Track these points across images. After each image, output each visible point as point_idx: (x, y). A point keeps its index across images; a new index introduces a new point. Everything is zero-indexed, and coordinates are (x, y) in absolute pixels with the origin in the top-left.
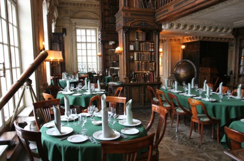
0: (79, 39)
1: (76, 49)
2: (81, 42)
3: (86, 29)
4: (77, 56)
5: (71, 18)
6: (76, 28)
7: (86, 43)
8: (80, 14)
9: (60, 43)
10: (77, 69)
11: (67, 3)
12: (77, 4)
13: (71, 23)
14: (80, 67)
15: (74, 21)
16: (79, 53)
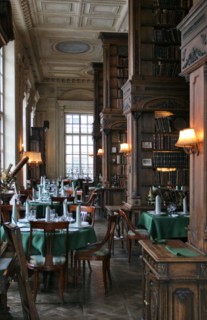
0: (69, 129)
1: (65, 145)
2: (73, 134)
3: (80, 114)
4: (65, 155)
5: (58, 99)
6: (65, 114)
7: (80, 134)
8: (72, 93)
9: (40, 140)
10: (65, 173)
11: (53, 79)
12: (68, 80)
13: (57, 107)
14: (68, 171)
15: (62, 103)
16: (69, 150)
